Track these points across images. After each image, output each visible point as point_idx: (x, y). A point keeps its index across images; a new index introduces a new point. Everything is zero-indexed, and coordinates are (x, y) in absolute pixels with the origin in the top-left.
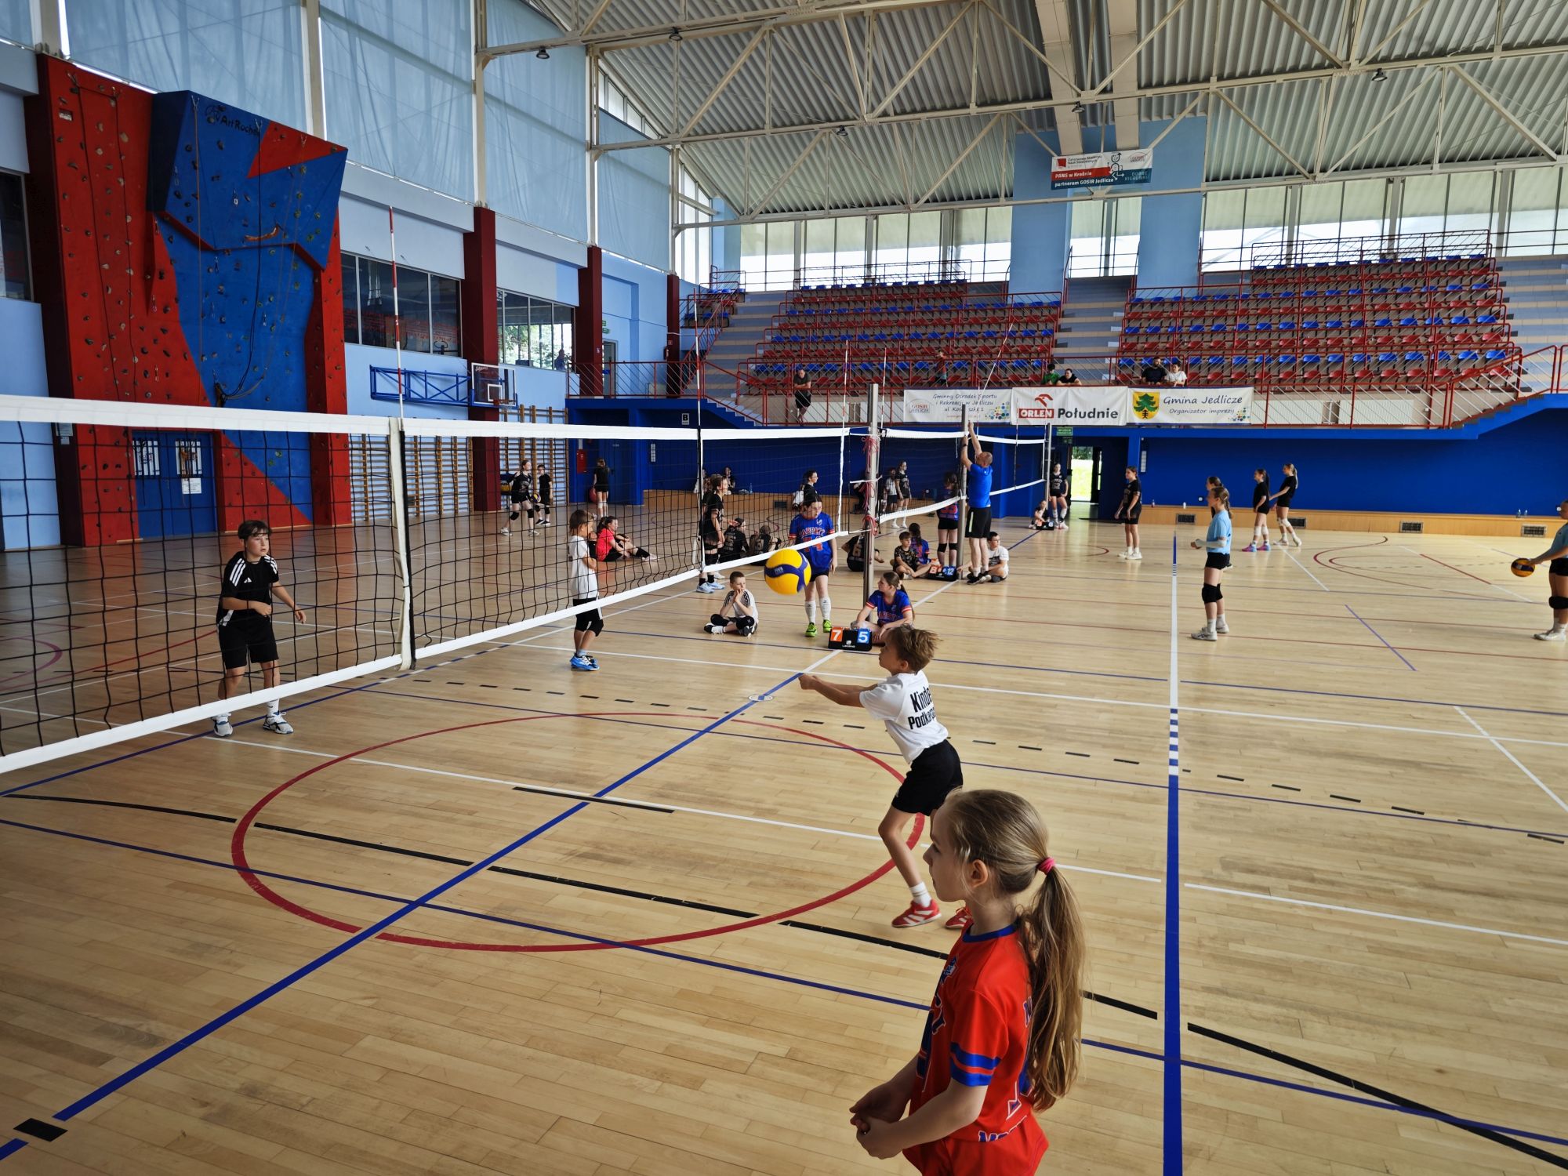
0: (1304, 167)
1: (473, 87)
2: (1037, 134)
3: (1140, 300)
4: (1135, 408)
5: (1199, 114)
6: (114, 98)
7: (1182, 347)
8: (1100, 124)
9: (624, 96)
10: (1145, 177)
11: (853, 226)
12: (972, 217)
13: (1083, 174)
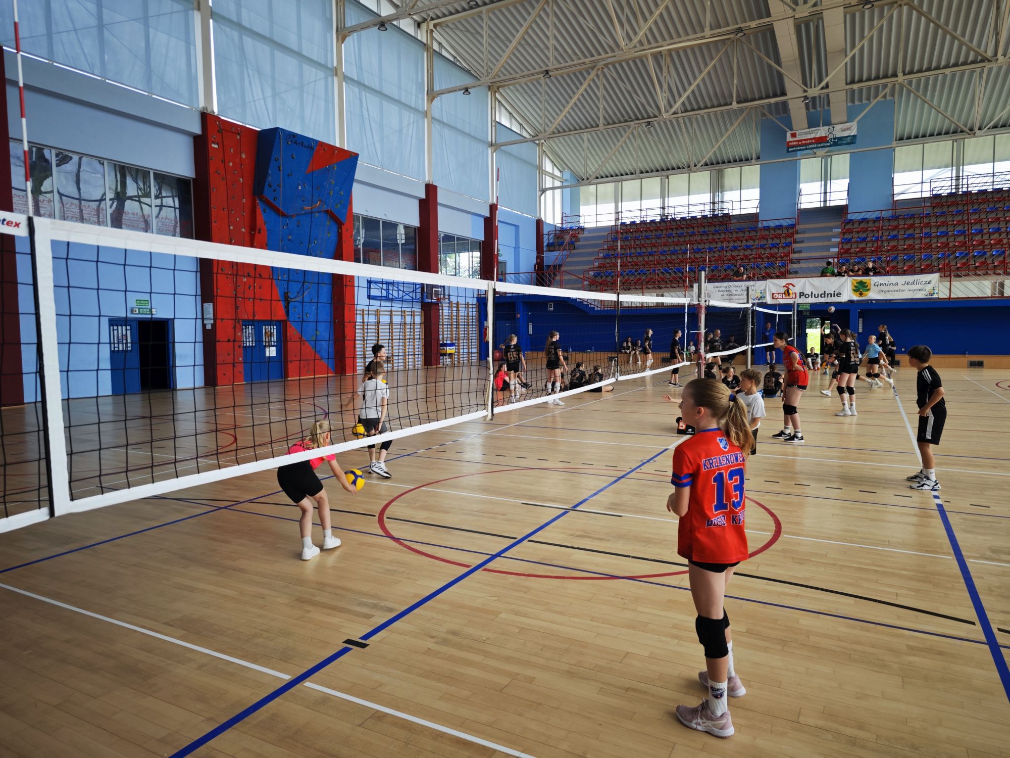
0: (965, 126)
1: (425, 114)
2: (775, 118)
3: (851, 220)
4: (853, 290)
5: (888, 98)
6: (239, 134)
7: (883, 249)
8: (818, 109)
9: (510, 114)
10: (852, 141)
11: (653, 183)
12: (731, 174)
13: (809, 142)
